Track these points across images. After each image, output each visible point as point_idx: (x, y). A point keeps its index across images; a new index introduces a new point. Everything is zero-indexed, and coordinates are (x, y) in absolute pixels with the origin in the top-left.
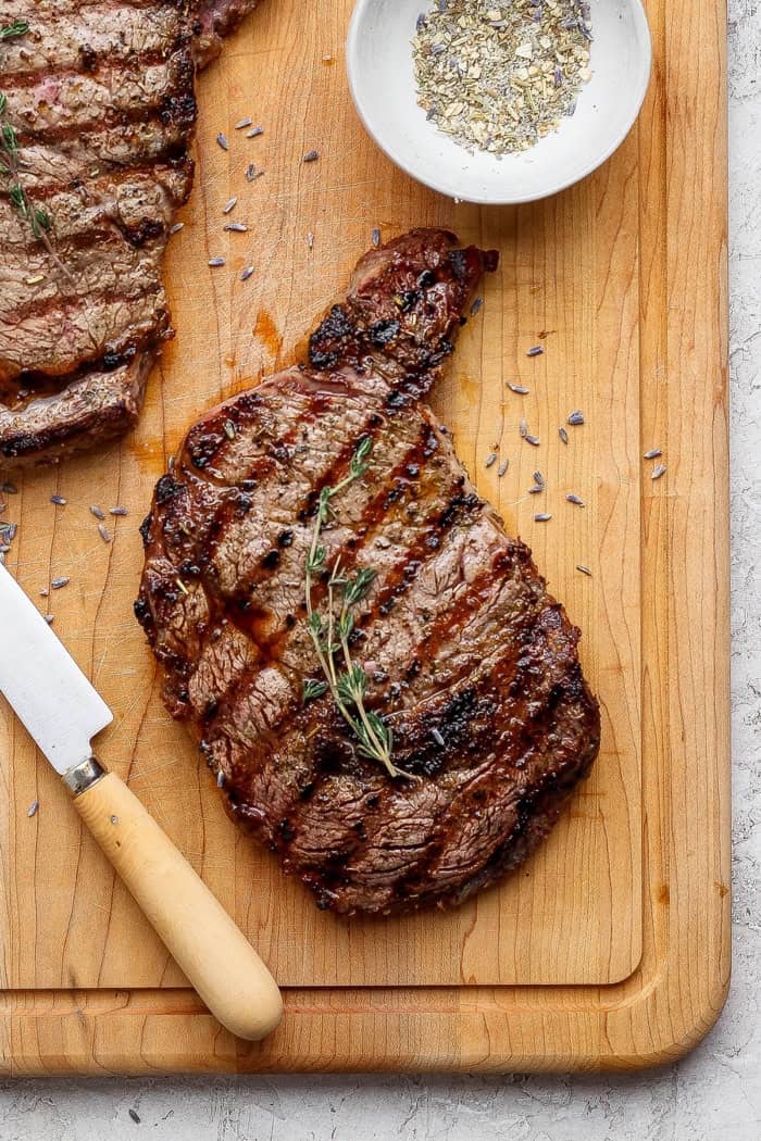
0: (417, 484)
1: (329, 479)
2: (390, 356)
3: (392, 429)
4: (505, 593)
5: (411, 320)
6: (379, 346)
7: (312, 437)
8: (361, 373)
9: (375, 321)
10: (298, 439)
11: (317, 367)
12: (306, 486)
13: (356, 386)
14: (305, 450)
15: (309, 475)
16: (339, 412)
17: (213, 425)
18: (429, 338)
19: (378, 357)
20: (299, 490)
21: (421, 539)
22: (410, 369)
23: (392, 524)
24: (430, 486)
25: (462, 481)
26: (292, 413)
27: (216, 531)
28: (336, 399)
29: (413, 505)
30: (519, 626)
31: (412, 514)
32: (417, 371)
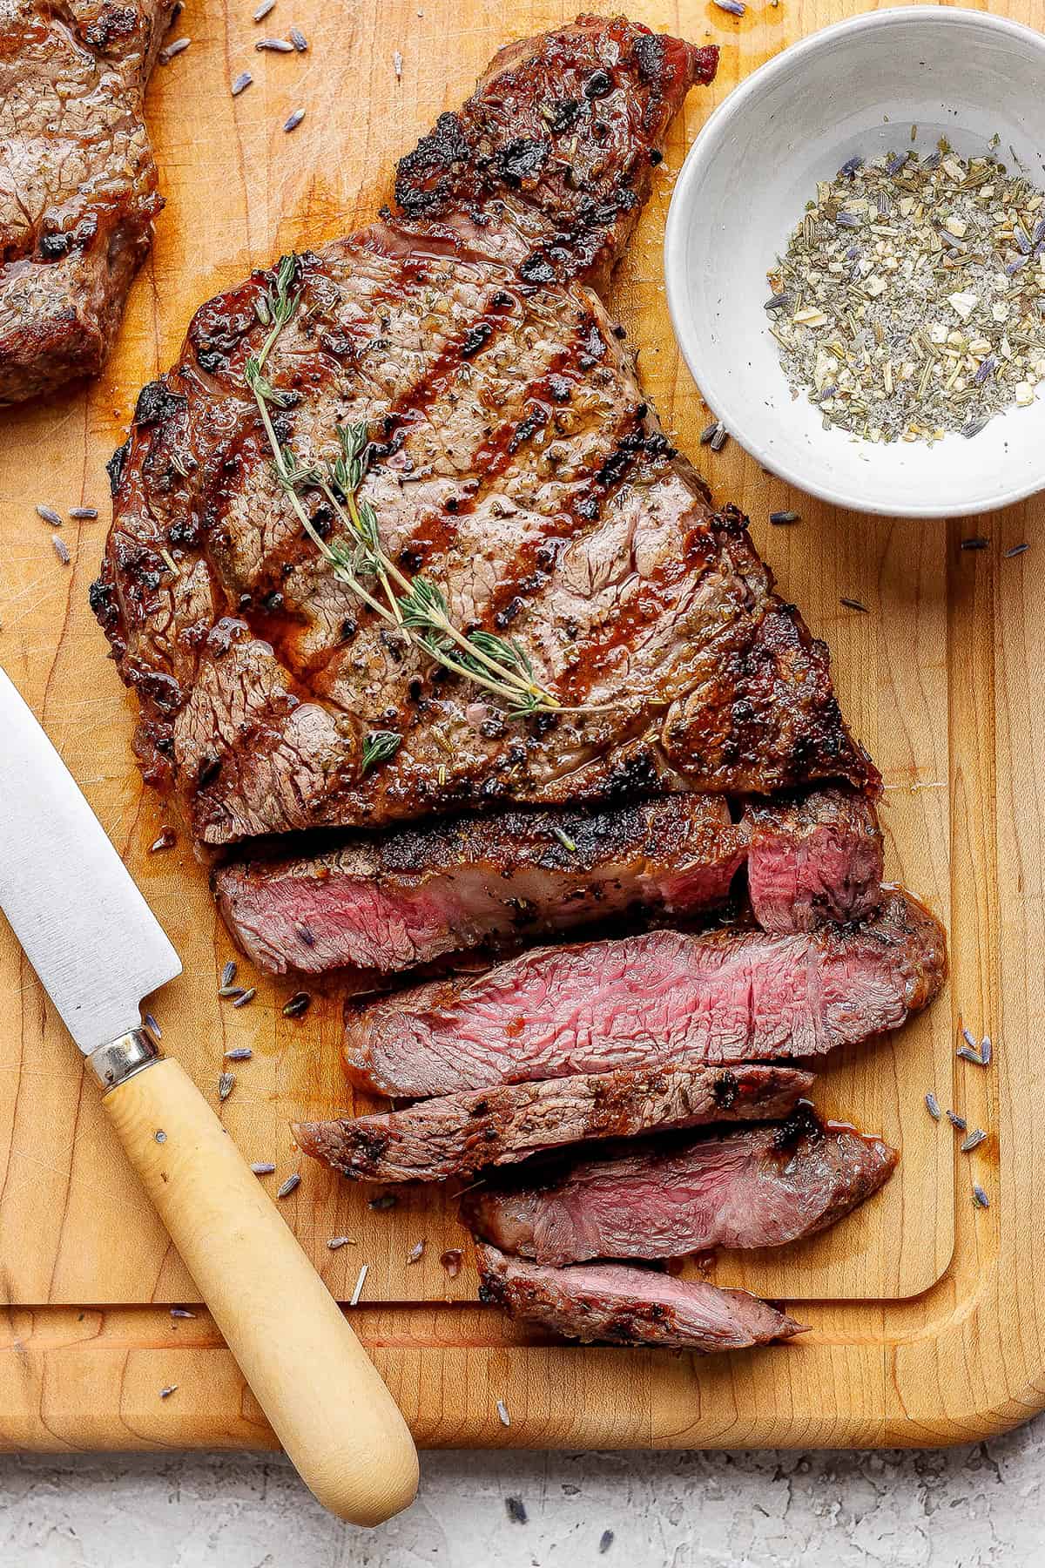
0: (567, 414)
1: (419, 397)
2: (530, 199)
3: (529, 319)
4: (706, 591)
5: (569, 145)
6: (513, 182)
7: (395, 325)
8: (481, 226)
9: (507, 142)
10: (374, 329)
11: (408, 211)
12: (382, 405)
13: (472, 245)
14: (384, 346)
15: (388, 388)
16: (442, 285)
17: (236, 300)
18: (597, 177)
19: (509, 202)
20: (370, 410)
21: (567, 505)
22: (564, 225)
23: (521, 475)
24: (589, 415)
25: (642, 411)
26: (366, 286)
27: (229, 472)
28: (441, 264)
29: (560, 446)
30: (727, 648)
31: (556, 461)
32: (572, 229)
